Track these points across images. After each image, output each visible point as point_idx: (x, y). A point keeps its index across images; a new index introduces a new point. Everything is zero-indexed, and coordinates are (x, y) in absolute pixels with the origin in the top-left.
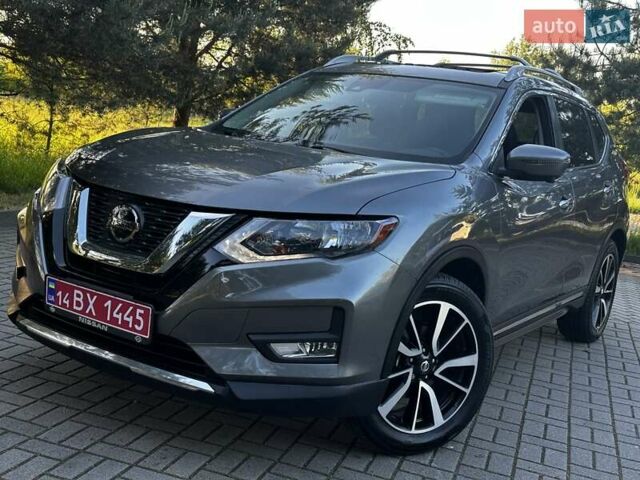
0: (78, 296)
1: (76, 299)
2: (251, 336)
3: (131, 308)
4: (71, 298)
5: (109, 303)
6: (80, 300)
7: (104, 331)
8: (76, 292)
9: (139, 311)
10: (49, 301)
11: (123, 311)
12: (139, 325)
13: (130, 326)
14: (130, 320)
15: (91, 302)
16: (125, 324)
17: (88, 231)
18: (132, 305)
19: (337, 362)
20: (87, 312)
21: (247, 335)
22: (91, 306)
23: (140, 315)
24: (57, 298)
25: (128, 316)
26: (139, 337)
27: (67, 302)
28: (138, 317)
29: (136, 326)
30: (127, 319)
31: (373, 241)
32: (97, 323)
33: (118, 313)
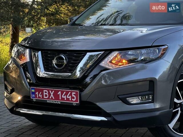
0: (46, 92)
1: (45, 94)
2: (119, 96)
3: (70, 93)
4: (42, 94)
5: (60, 93)
6: (47, 94)
7: (59, 104)
8: (44, 91)
9: (73, 93)
10: (32, 97)
11: (66, 94)
12: (74, 99)
13: (70, 100)
14: (70, 97)
15: (52, 94)
16: (68, 99)
17: (44, 67)
18: (70, 91)
19: (153, 102)
20: (50, 98)
21: (117, 96)
22: (52, 95)
23: (74, 94)
24: (36, 95)
25: (69, 96)
26: (74, 104)
27: (41, 96)
28: (73, 96)
29: (73, 99)
30: (69, 97)
31: (159, 55)
32: (55, 101)
33: (64, 96)
